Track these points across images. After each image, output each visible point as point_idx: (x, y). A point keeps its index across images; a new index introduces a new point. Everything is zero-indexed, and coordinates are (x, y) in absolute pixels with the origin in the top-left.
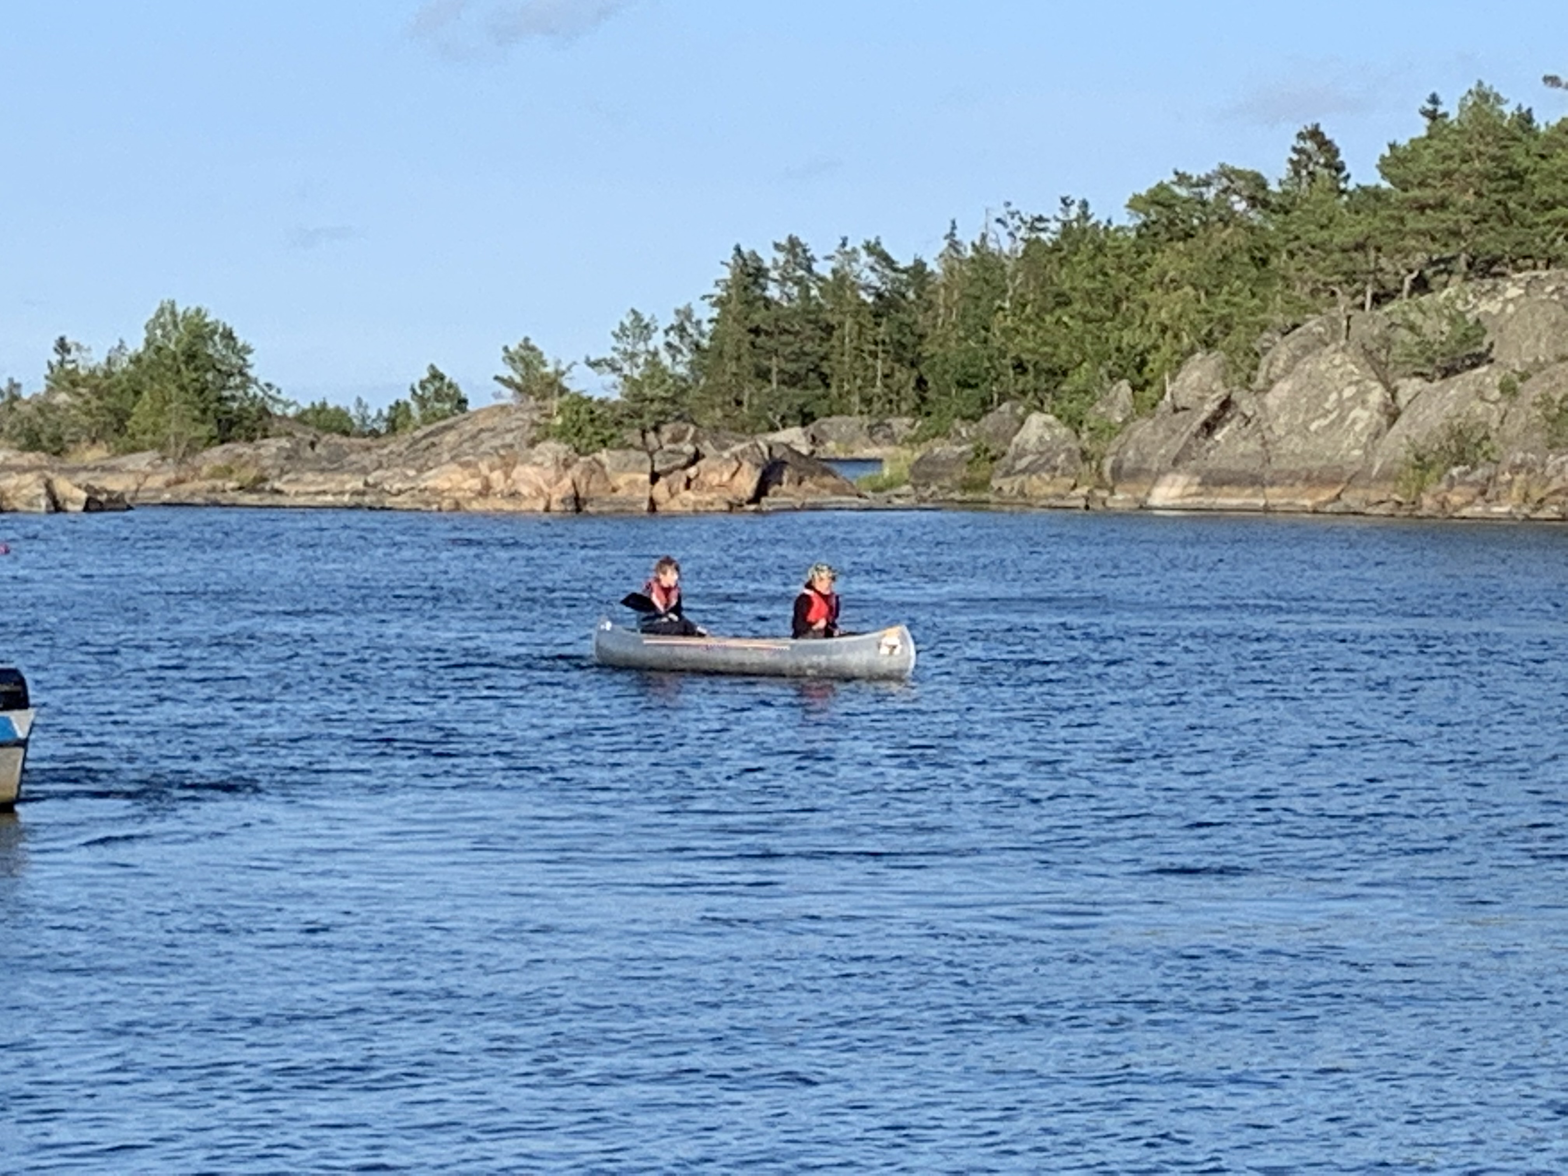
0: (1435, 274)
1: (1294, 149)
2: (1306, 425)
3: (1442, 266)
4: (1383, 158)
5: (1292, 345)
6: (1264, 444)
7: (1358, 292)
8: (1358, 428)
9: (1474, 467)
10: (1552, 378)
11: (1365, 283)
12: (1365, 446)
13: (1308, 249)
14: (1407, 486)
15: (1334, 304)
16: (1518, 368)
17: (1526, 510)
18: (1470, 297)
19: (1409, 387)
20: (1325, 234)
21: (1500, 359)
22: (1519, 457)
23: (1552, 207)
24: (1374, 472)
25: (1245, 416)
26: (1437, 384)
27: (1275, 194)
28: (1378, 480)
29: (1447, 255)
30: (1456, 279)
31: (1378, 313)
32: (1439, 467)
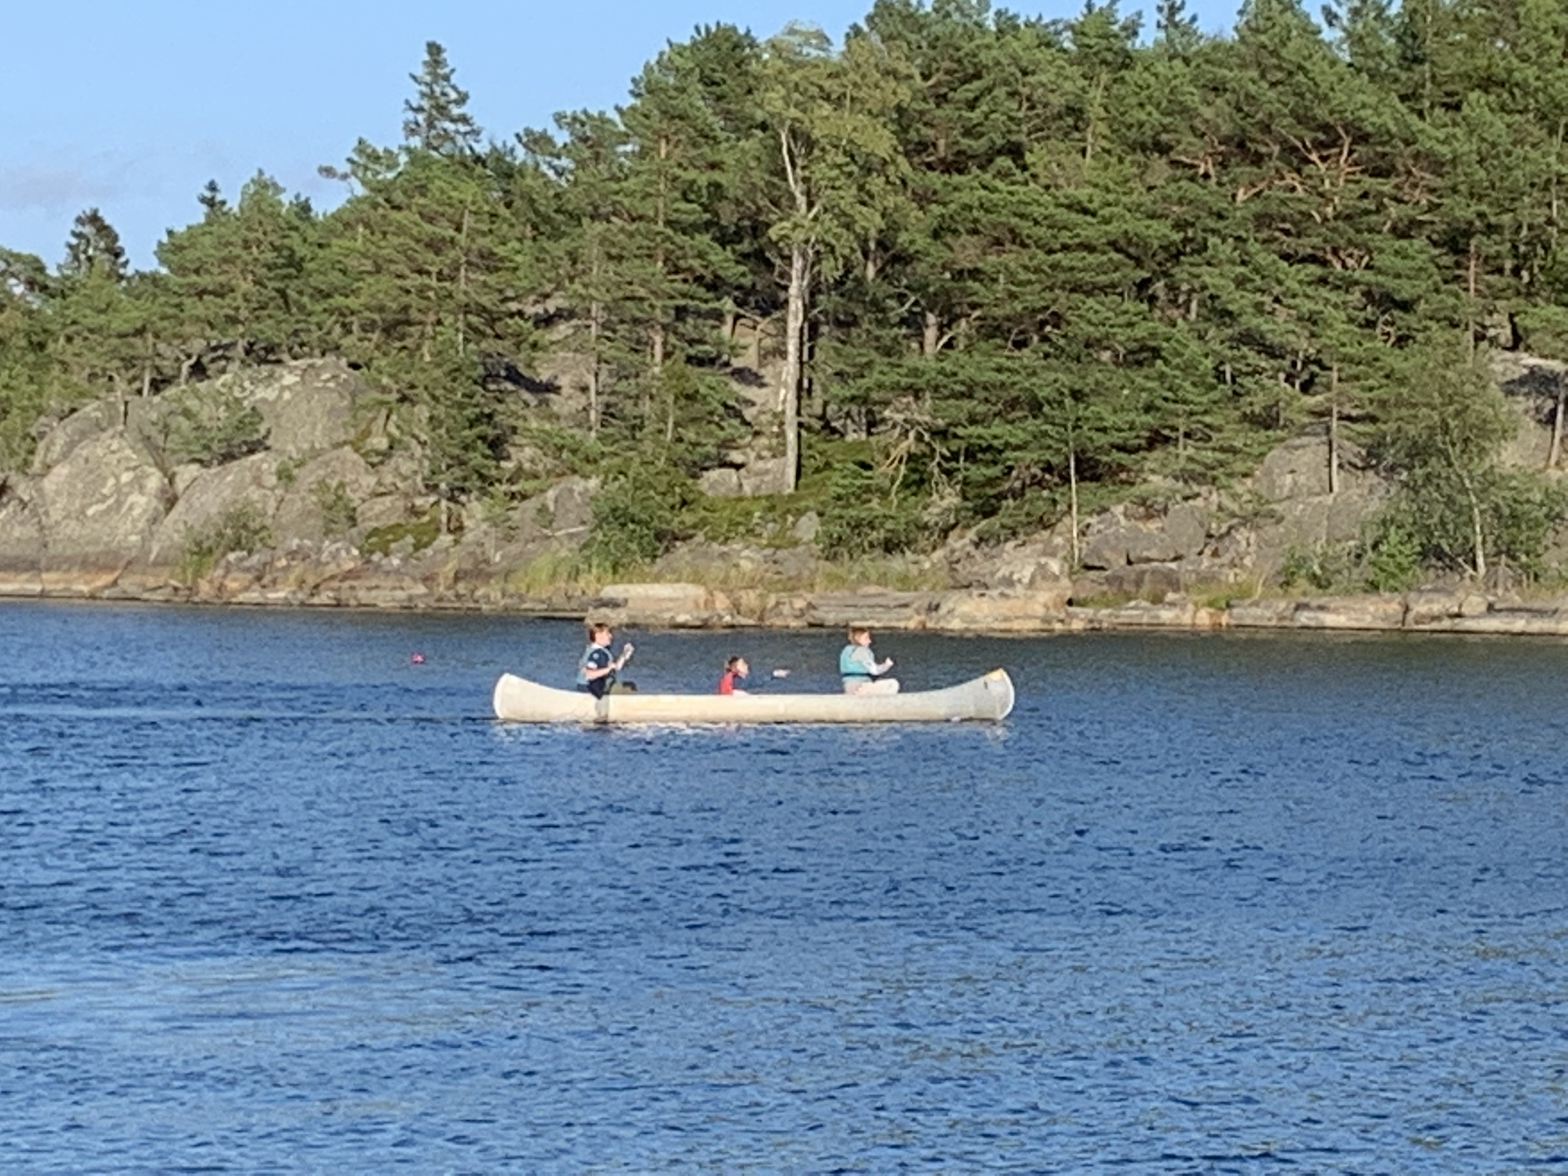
0: (213, 361)
1: (75, 234)
2: (83, 512)
3: (220, 352)
4: (160, 244)
5: (69, 430)
6: (42, 528)
7: (134, 379)
8: (136, 512)
9: (250, 552)
10: (327, 464)
11: (143, 368)
12: (142, 531)
13: (86, 334)
14: (184, 571)
15: (110, 390)
16: (295, 455)
17: (301, 596)
18: (247, 384)
19: (187, 473)
20: (102, 319)
21: (277, 446)
22: (295, 543)
23: (329, 296)
24: (152, 557)
25: (21, 501)
26: (213, 470)
27: (55, 280)
28: (155, 564)
29: (225, 341)
30: (234, 366)
31: (157, 399)
32: (217, 553)
